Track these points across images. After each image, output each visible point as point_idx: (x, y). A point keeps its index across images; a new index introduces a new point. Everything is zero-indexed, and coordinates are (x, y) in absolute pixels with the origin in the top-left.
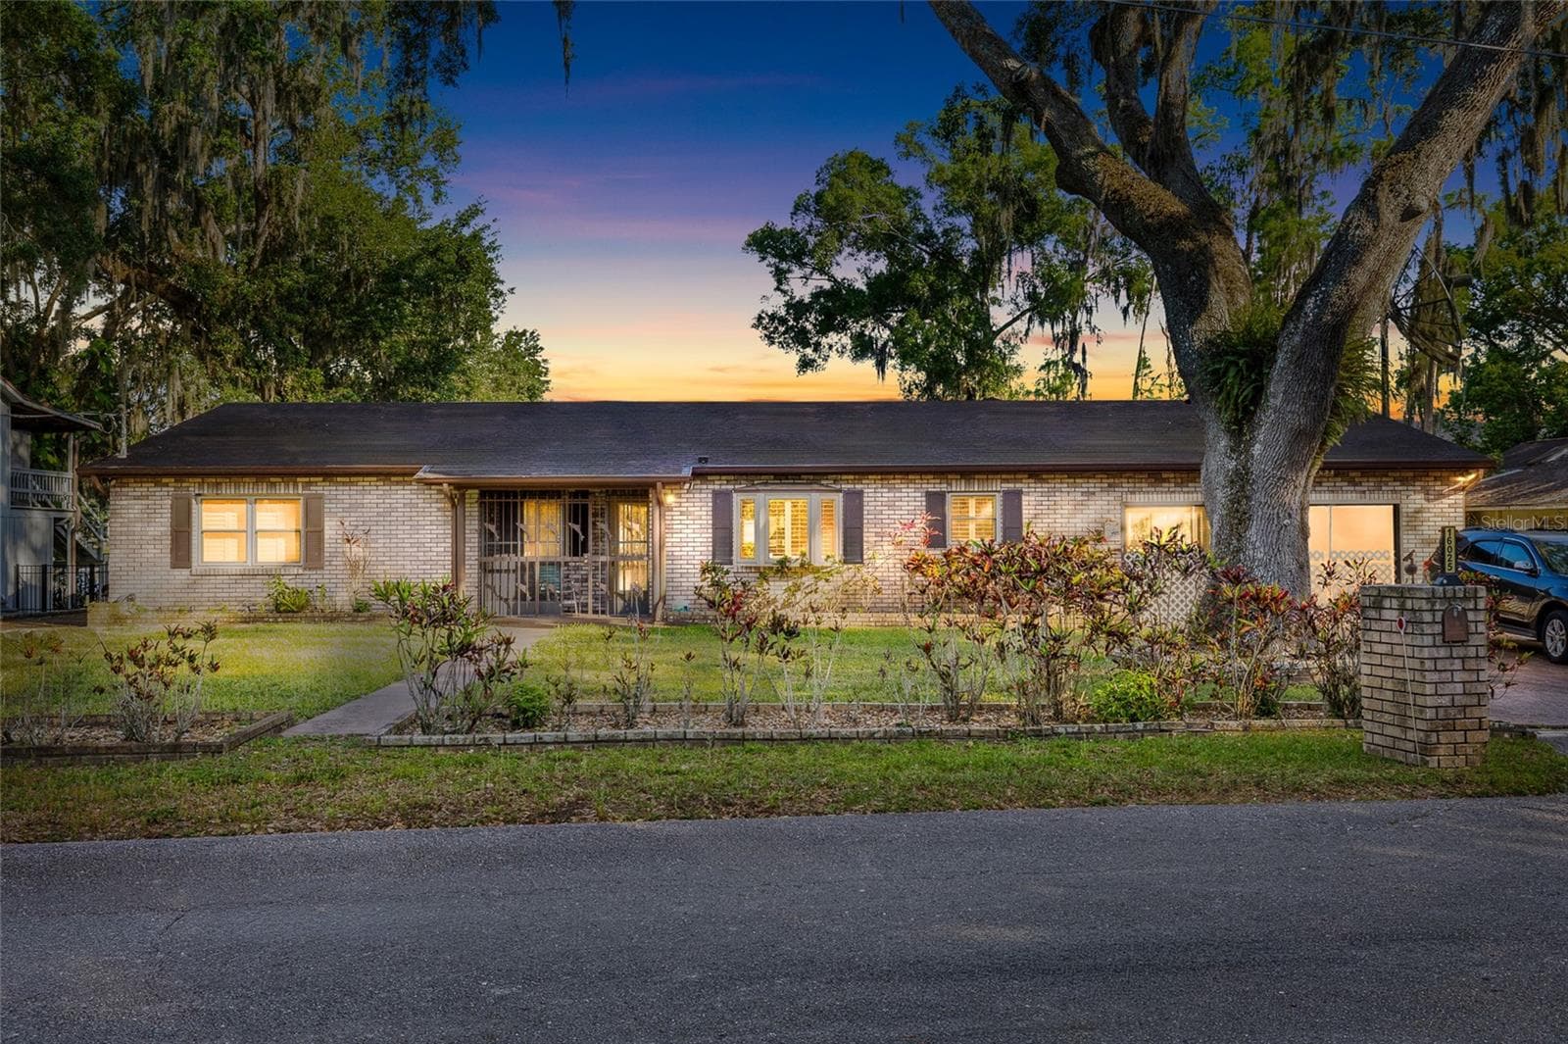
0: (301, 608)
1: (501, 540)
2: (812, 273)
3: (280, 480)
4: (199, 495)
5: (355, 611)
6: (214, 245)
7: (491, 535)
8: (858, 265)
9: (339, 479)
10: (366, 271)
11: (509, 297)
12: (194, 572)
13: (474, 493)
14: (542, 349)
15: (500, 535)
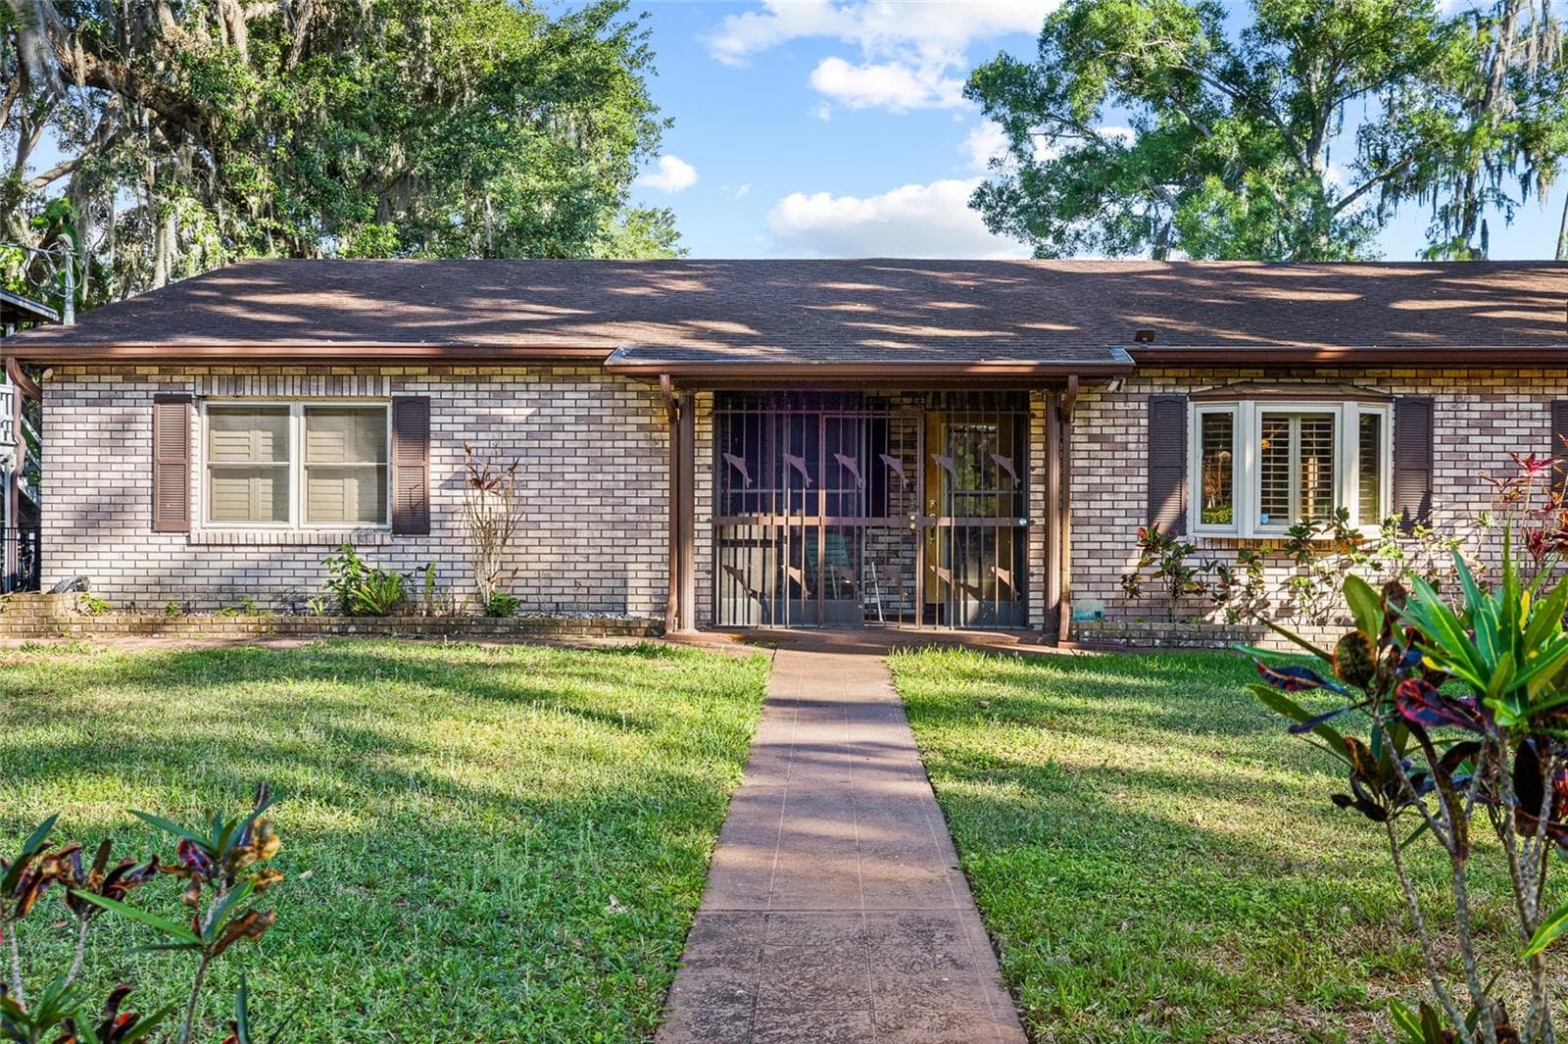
0: (390, 608)
1: (754, 485)
2: (1061, 128)
3: (349, 371)
4: (204, 398)
5: (488, 614)
6: (229, 25)
7: (737, 473)
8: (1129, 114)
9: (457, 371)
10: (459, 80)
11: (665, 133)
12: (194, 540)
13: (704, 396)
14: (678, 235)
15: (752, 474)
